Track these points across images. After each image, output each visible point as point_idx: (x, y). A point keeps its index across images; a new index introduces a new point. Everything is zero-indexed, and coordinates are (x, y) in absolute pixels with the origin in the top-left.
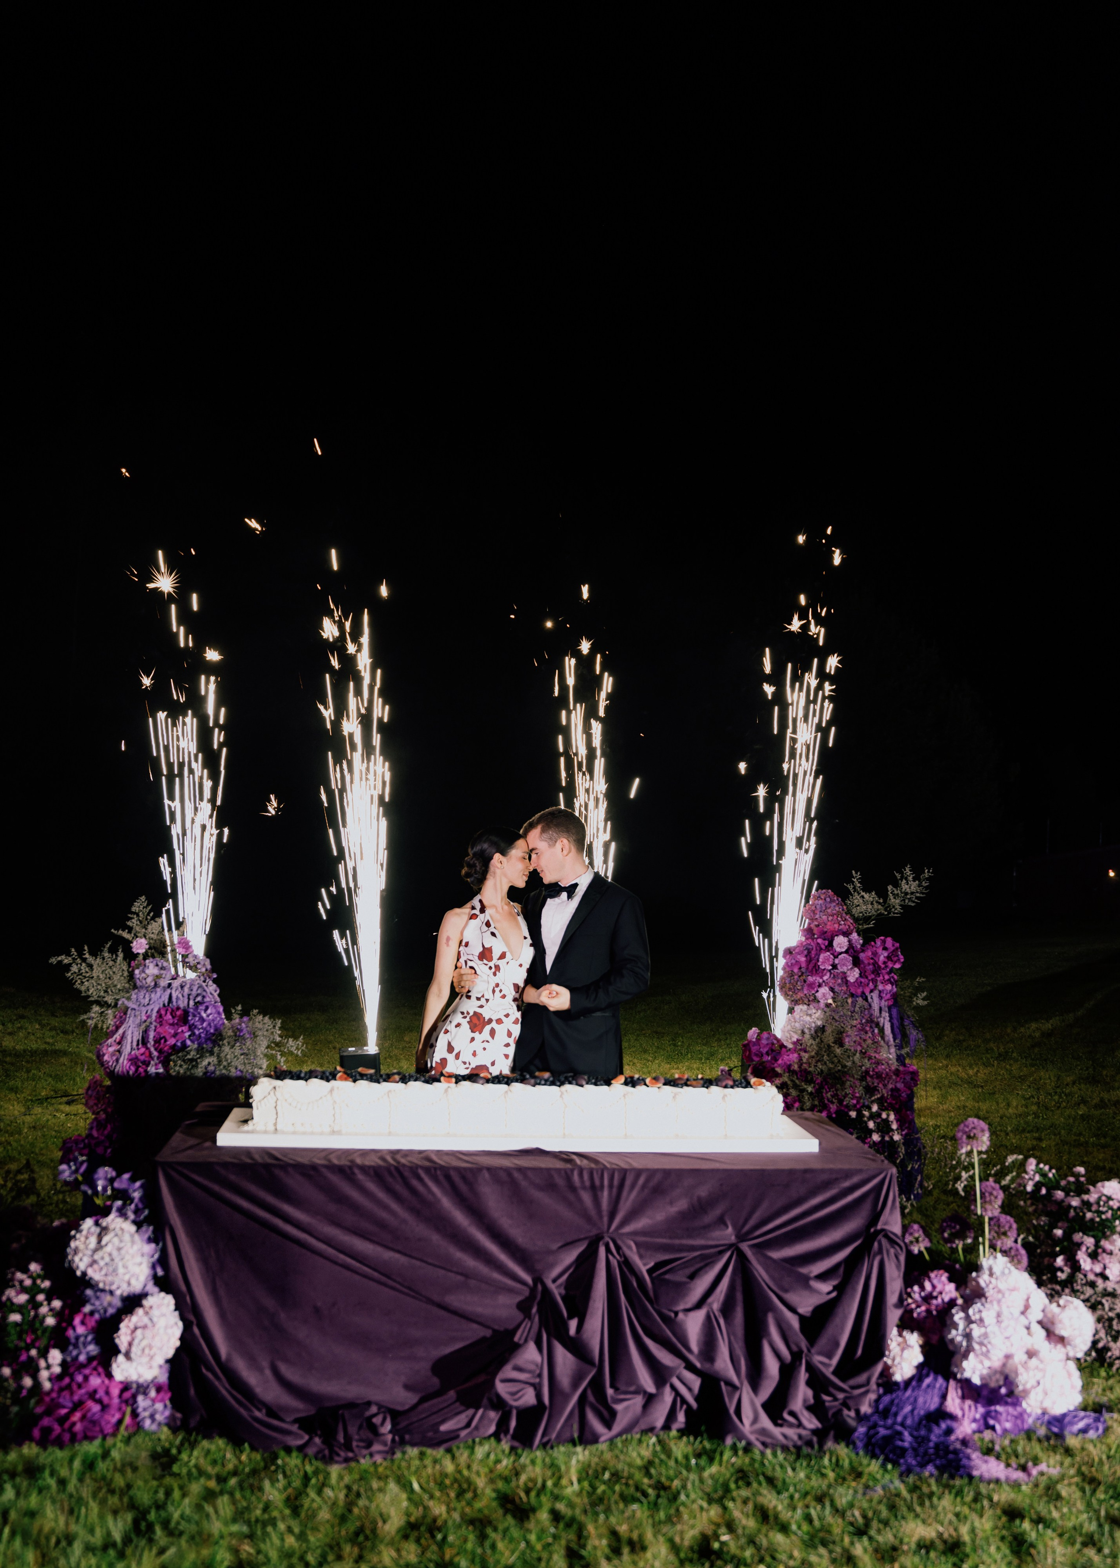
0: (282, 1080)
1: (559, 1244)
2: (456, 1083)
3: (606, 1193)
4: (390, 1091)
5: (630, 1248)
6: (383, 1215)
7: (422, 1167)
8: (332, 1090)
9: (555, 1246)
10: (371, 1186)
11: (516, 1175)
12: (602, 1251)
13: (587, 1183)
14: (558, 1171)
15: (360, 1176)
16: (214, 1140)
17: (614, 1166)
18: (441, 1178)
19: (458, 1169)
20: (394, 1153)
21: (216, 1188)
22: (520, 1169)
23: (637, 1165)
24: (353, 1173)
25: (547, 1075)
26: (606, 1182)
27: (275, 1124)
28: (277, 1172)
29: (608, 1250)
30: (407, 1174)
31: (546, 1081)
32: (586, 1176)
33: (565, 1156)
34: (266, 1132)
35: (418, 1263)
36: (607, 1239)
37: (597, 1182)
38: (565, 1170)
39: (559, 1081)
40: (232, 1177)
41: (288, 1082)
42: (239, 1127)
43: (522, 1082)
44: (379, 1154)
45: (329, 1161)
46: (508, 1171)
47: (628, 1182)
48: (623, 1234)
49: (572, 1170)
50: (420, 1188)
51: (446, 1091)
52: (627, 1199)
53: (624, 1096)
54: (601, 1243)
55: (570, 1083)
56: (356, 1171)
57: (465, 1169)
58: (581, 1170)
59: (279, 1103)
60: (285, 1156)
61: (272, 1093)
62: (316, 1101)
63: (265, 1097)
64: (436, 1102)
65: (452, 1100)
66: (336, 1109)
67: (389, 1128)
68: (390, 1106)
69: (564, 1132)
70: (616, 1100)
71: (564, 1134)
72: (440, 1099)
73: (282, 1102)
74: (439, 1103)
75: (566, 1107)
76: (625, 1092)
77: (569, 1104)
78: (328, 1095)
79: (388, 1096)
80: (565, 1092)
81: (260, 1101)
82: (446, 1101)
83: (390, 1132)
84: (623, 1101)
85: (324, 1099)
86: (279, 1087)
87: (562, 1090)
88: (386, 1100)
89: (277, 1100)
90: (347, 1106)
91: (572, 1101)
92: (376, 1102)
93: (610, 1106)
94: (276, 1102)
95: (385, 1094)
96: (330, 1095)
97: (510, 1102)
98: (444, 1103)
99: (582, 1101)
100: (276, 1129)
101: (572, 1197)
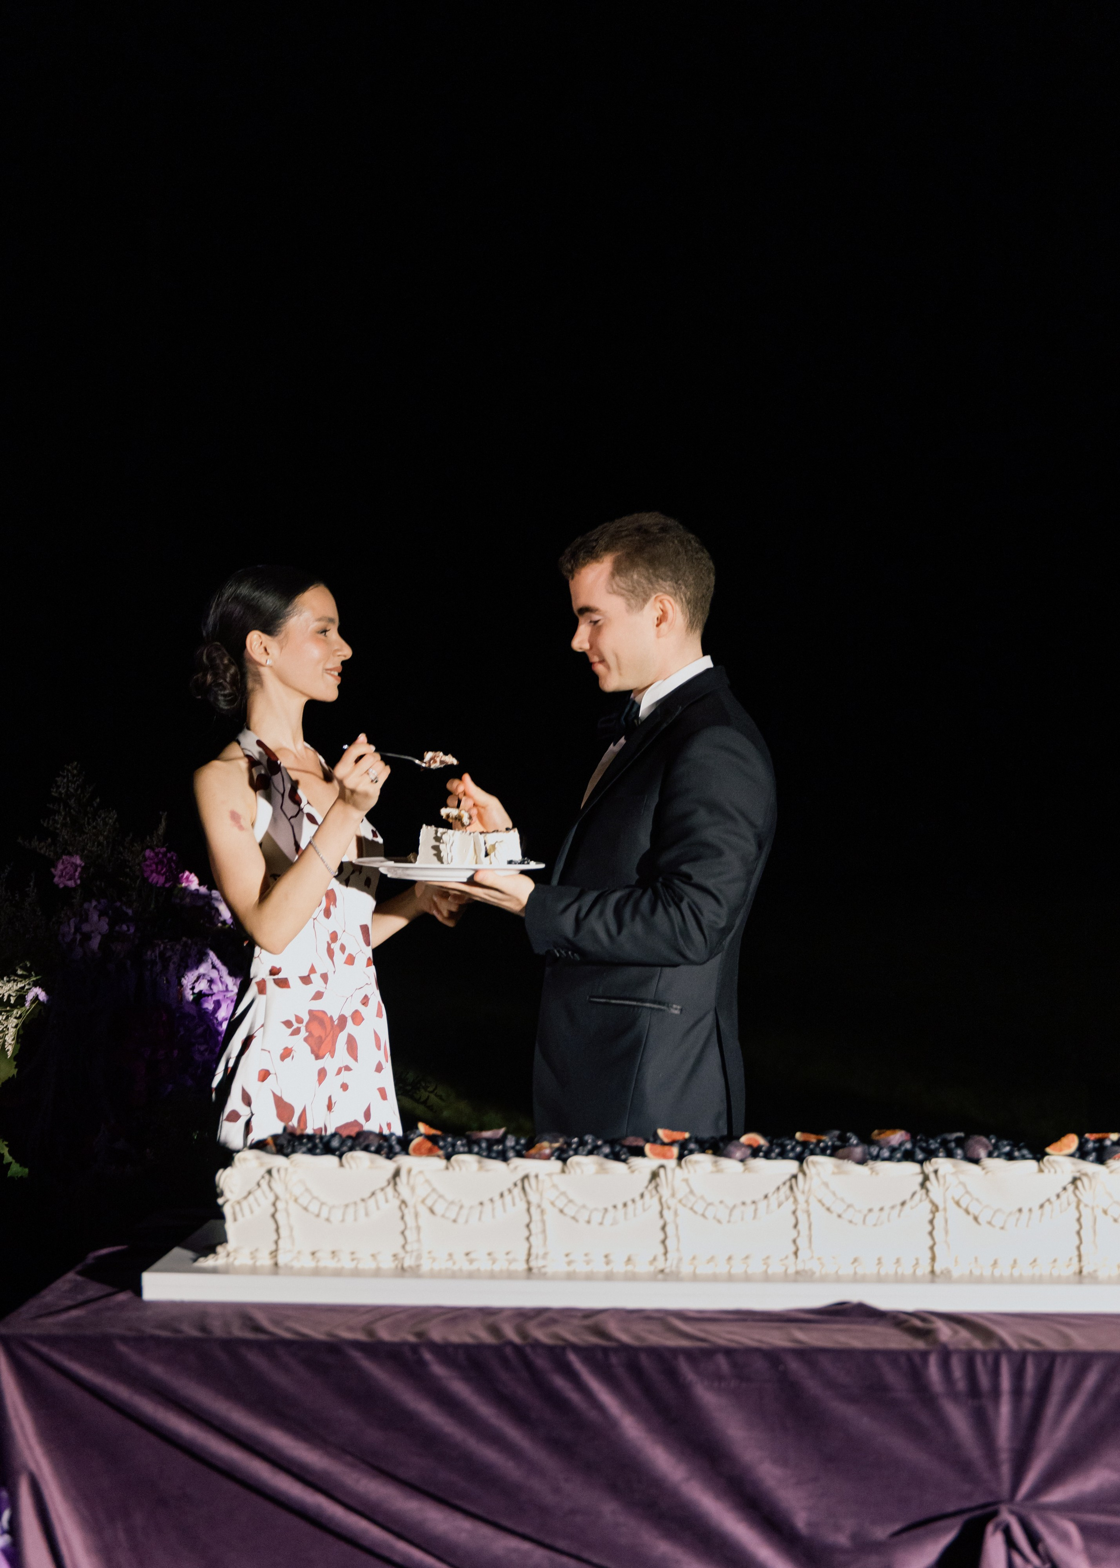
0: (287, 1155)
1: (897, 1527)
2: (681, 1157)
3: (1005, 1409)
4: (526, 1177)
5: (1065, 1538)
7: (576, 1348)
8: (397, 1174)
9: (881, 1533)
10: (461, 1389)
11: (794, 1365)
12: (995, 1544)
13: (961, 1385)
14: (891, 1356)
15: (438, 1369)
16: (137, 1290)
17: (1029, 1346)
18: (621, 1372)
19: (657, 1353)
20: (523, 1315)
21: (122, 1392)
22: (806, 1354)
23: (1082, 1342)
24: (422, 1363)
25: (897, 1137)
26: (1006, 1383)
27: (274, 1253)
28: (255, 1359)
29: (1010, 1544)
30: (541, 1362)
31: (893, 1150)
32: (958, 1371)
33: (918, 1323)
34: (254, 1271)
36: (1006, 1516)
37: (984, 1381)
38: (908, 1355)
39: (923, 1150)
41: (301, 1159)
42: (195, 1260)
43: (832, 1155)
44: (491, 1320)
45: (370, 1333)
46: (773, 1356)
47: (1059, 1384)
48: (1046, 1506)
49: (924, 1355)
50: (574, 1396)
51: (655, 1175)
52: (1057, 1421)
53: (1074, 1181)
54: (991, 1526)
55: (950, 1154)
57: (673, 1350)
58: (945, 1354)
59: (280, 1205)
60: (277, 1323)
61: (264, 1183)
62: (363, 1200)
63: (249, 1193)
64: (633, 1201)
65: (673, 1195)
66: (407, 1218)
67: (528, 1261)
68: (528, 1210)
69: (933, 1267)
70: (1058, 1196)
71: (933, 1272)
72: (642, 1196)
73: (287, 1203)
74: (639, 1202)
75: (935, 1209)
76: (1077, 1175)
77: (945, 1202)
78: (390, 1190)
79: (523, 1188)
80: (932, 1176)
81: (239, 1203)
82: (656, 1200)
83: (530, 1269)
84: (1073, 1199)
85: (380, 1196)
86: (278, 1171)
87: (926, 1171)
88: (521, 1200)
89: (277, 1198)
90: (432, 1211)
91: (953, 1198)
92: (498, 1202)
93: (1042, 1206)
94: (274, 1204)
95: (515, 1185)
96: (395, 1190)
97: (807, 1202)
98: (652, 1202)
99: (977, 1200)
100: (276, 1264)
101: (925, 1418)
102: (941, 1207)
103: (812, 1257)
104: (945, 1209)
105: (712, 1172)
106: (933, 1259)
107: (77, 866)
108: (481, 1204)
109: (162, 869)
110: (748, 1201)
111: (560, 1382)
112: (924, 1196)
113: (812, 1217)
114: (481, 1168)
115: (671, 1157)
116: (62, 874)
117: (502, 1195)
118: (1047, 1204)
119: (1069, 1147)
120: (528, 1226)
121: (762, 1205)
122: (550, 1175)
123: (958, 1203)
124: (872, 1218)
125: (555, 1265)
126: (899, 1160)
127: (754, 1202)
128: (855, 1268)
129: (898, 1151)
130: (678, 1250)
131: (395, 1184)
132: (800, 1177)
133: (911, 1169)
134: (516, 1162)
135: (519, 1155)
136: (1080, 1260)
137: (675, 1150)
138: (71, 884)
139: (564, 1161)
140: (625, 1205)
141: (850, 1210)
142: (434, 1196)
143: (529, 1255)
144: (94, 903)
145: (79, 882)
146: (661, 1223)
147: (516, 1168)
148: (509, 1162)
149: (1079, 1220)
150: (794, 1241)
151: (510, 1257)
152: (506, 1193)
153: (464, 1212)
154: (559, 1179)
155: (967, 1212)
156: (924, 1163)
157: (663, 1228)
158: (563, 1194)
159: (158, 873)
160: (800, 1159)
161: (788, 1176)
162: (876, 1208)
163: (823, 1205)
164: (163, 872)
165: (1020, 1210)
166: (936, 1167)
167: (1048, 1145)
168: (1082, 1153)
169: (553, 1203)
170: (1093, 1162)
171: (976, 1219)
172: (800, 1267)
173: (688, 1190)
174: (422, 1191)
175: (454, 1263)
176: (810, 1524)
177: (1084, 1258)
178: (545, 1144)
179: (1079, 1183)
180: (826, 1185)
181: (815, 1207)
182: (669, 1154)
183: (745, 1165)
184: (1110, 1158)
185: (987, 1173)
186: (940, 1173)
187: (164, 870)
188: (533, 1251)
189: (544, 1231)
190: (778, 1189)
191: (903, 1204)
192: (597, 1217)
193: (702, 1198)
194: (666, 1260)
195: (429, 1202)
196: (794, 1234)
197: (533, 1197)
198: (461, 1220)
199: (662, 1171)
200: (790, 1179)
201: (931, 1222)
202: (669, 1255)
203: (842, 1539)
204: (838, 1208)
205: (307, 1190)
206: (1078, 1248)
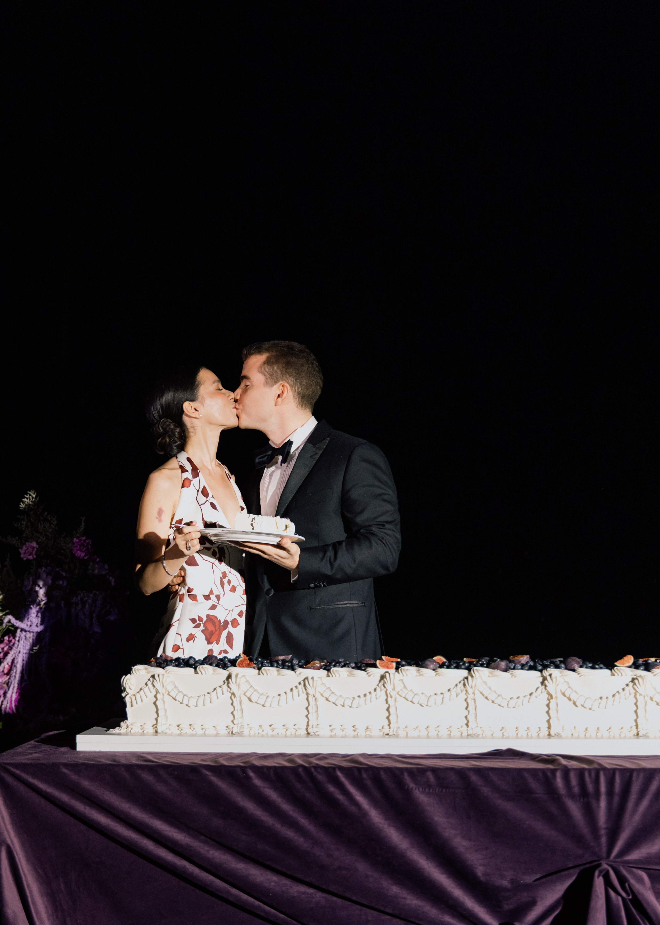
0: (163, 668)
1: (539, 876)
2: (397, 668)
3: (603, 804)
4: (307, 678)
5: (640, 880)
6: (290, 834)
7: (341, 768)
8: (229, 677)
10: (272, 794)
11: (474, 778)
12: (599, 883)
13: (576, 790)
14: (533, 772)
15: (258, 782)
16: (72, 746)
17: (616, 767)
18: (369, 782)
19: (391, 771)
20: (306, 756)
21: (64, 798)
22: (480, 771)
23: (648, 765)
24: (248, 778)
25: (524, 659)
26: (603, 788)
27: (155, 726)
28: (146, 776)
29: (608, 883)
30: (320, 777)
31: (523, 665)
32: (574, 780)
33: (546, 757)
35: (339, 901)
36: (607, 867)
37: (590, 787)
38: (543, 771)
39: (541, 665)
40: (86, 784)
41: (171, 670)
42: (107, 731)
43: (487, 667)
44: (288, 758)
47: (635, 788)
48: (629, 862)
49: (553, 772)
50: (340, 797)
51: (383, 677)
52: (635, 810)
53: (633, 680)
54: (597, 873)
55: (557, 667)
56: (251, 774)
57: (401, 770)
58: (566, 771)
59: (158, 696)
60: (158, 759)
61: (149, 683)
62: (208, 693)
63: (141, 689)
64: (370, 693)
65: (394, 689)
66: (234, 704)
67: (307, 729)
68: (307, 699)
69: (549, 732)
70: (623, 689)
71: (549, 735)
72: (375, 690)
73: (163, 695)
74: (374, 694)
75: (550, 696)
76: (635, 677)
77: (556, 693)
78: (225, 687)
79: (305, 685)
80: (548, 678)
81: (134, 695)
82: (383, 692)
83: (308, 734)
84: (633, 691)
85: (219, 690)
86: (159, 676)
87: (545, 675)
88: (303, 693)
89: (157, 692)
90: (250, 700)
91: (561, 691)
92: (289, 693)
93: (614, 695)
94: (155, 696)
95: (300, 683)
96: (228, 687)
97: (474, 693)
98: (381, 693)
99: (575, 692)
100: (156, 732)
101: (553, 809)
102: (554, 696)
103: (477, 727)
104: (556, 698)
105: (417, 676)
106: (549, 727)
107: (34, 548)
108: (279, 695)
109: (83, 549)
110: (439, 693)
111: (332, 789)
112: (544, 690)
113: (476, 702)
114: (279, 674)
115: (392, 668)
116: (26, 552)
117: (292, 690)
118: (617, 694)
119: (629, 662)
120: (307, 708)
121: (447, 695)
122: (320, 678)
123: (564, 694)
124: (512, 703)
125: (324, 731)
126: (527, 670)
127: (442, 694)
128: (503, 733)
129: (526, 666)
130: (397, 722)
131: (228, 683)
132: (470, 678)
133: (535, 674)
134: (299, 670)
135: (301, 667)
136: (637, 728)
137: (394, 665)
138: (30, 557)
139: (328, 670)
140: (365, 695)
141: (499, 698)
142: (251, 690)
143: (308, 725)
144: (44, 569)
145: (35, 556)
146: (387, 706)
147: (300, 674)
148: (296, 671)
149: (636, 704)
150: (466, 717)
151: (296, 727)
152: (294, 689)
153: (269, 699)
154: (326, 680)
155: (570, 700)
156: (543, 671)
157: (388, 709)
158: (328, 688)
159: (81, 551)
160: (469, 669)
161: (462, 679)
162: (515, 698)
163: (483, 695)
164: (83, 550)
165: (601, 698)
166: (550, 672)
167: (616, 661)
168: (635, 666)
169: (322, 695)
170: (643, 670)
171: (575, 703)
172: (470, 732)
173: (403, 686)
174: (244, 687)
175: (263, 731)
176: (486, 874)
177: (639, 727)
178: (317, 662)
179: (636, 681)
180: (485, 683)
181: (478, 696)
182: (390, 666)
183: (436, 672)
184: (653, 668)
185: (580, 676)
186: (553, 676)
187: (85, 549)
188: (310, 723)
189: (317, 711)
190: (456, 685)
191: (531, 694)
192: (348, 703)
193: (411, 690)
194: (390, 728)
195: (248, 694)
196: (466, 713)
197: (310, 690)
198: (268, 704)
199: (387, 675)
200: (463, 680)
201: (548, 705)
202: (391, 725)
203: (505, 883)
204: (492, 697)
205: (175, 687)
206: (636, 721)
